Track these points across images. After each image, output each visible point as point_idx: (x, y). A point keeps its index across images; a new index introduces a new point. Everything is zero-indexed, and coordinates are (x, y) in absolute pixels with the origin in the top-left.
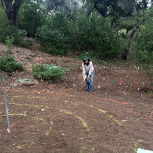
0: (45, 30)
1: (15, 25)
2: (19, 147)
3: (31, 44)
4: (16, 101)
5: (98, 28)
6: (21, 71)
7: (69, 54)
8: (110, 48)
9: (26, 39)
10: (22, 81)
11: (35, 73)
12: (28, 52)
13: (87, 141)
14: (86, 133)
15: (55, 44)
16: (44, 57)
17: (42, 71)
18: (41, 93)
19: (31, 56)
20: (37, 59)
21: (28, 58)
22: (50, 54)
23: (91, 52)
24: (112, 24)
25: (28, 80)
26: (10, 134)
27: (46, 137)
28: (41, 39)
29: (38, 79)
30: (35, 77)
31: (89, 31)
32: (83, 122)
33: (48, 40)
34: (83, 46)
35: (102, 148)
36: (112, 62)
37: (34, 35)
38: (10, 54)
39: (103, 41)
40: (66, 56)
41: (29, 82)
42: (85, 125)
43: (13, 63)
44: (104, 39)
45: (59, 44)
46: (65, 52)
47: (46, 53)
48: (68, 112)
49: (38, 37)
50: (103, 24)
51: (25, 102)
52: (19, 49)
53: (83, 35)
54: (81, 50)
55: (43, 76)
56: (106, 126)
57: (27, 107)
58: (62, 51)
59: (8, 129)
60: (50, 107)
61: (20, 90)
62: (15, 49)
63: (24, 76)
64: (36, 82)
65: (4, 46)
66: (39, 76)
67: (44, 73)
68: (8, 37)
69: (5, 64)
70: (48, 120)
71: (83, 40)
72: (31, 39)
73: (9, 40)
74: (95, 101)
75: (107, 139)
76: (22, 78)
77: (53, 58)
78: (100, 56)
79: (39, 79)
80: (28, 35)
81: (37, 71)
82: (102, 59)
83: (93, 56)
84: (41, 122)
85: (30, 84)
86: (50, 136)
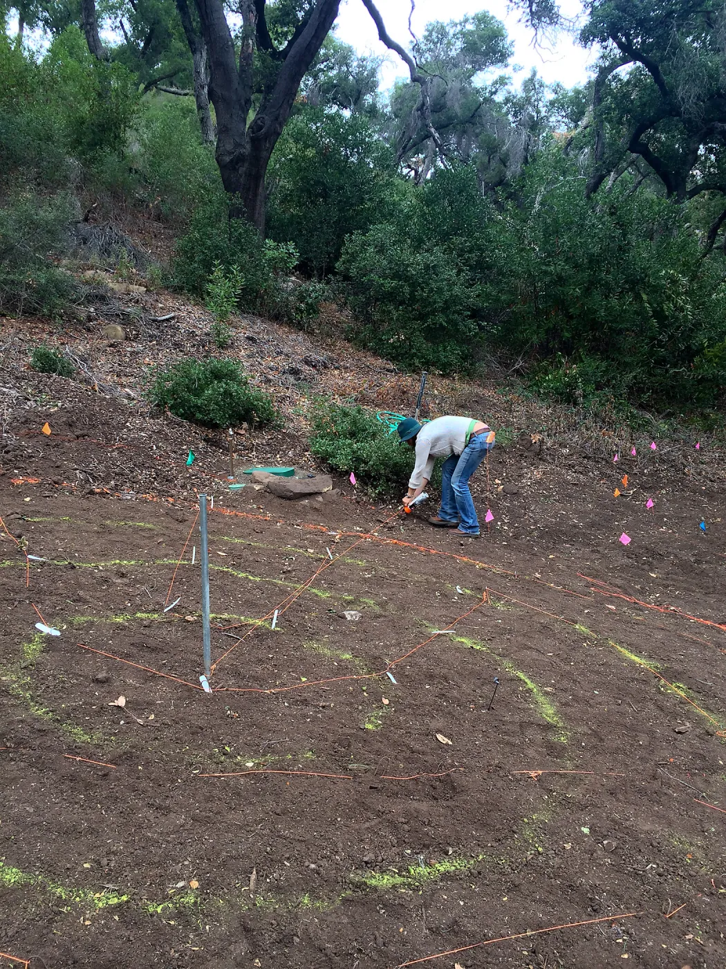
0: (381, 250)
1: (251, 218)
2: (250, 764)
3: (313, 309)
4: (237, 560)
5: (642, 252)
6: (260, 427)
7: (482, 368)
8: (689, 355)
9: (292, 282)
10: (264, 473)
11: (324, 445)
12: (297, 345)
13: (556, 786)
14: (554, 750)
15: (422, 317)
16: (365, 370)
17: (353, 435)
18: (344, 539)
19: (307, 362)
20: (335, 378)
21: (295, 372)
22: (393, 359)
23: (593, 364)
24: (712, 235)
25: (291, 473)
26: (213, 698)
27: (366, 738)
28: (362, 288)
29: (333, 470)
30: (324, 462)
31: (594, 261)
32: (541, 699)
33: (391, 296)
34: (554, 332)
35: (629, 831)
36: (699, 423)
37: (330, 270)
38: (222, 346)
39: (659, 314)
40: (469, 375)
41: (296, 484)
42: (548, 711)
43: (234, 387)
44: (668, 307)
45: (441, 319)
46: (464, 358)
47: (376, 354)
48: (467, 642)
49: (347, 278)
50: (667, 230)
51: (273, 571)
52: (260, 327)
53: (561, 280)
54: (546, 351)
55: (358, 460)
56: (651, 733)
57: (283, 592)
58: (451, 353)
59: (202, 678)
60: (382, 605)
61: (254, 513)
62: (243, 328)
63: (274, 452)
64: (324, 483)
65: (197, 312)
66: (342, 462)
67: (367, 448)
68: (218, 273)
69: (198, 392)
70: (376, 664)
71: (561, 304)
72: (315, 287)
73: (221, 287)
74: (599, 603)
75: (656, 797)
76: (266, 462)
77: (407, 380)
78: (635, 391)
79: (338, 474)
80: (305, 270)
81: (336, 436)
82: (642, 407)
83: (599, 387)
84: (343, 668)
85: (299, 489)
86: (383, 735)
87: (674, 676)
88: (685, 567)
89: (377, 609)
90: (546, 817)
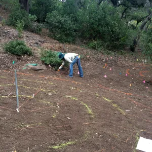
0: (55, 17)
1: (26, 9)
2: (28, 126)
3: (40, 30)
4: (25, 84)
5: (109, 18)
6: (29, 55)
7: (77, 42)
8: (118, 39)
9: (36, 24)
10: (30, 65)
11: (44, 59)
12: (37, 38)
13: (91, 126)
14: (91, 119)
15: (64, 31)
16: (52, 43)
17: (50, 57)
18: (48, 79)
19: (40, 41)
20: (46, 45)
21: (37, 43)
22: (58, 40)
23: (99, 41)
24: (123, 14)
25: (36, 65)
26: (20, 113)
27: (53, 119)
28: (51, 25)
29: (46, 64)
30: (44, 63)
31: (99, 20)
32: (89, 109)
33: (57, 27)
34: (91, 35)
35: (105, 133)
36: (120, 53)
37: (44, 21)
38: (20, 38)
39: (112, 31)
40: (74, 43)
41: (38, 67)
42: (90, 111)
43: (23, 47)
44: (114, 30)
45: (68, 32)
46: (73, 40)
47: (54, 39)
48: (74, 99)
49: (48, 23)
50: (114, 13)
51: (33, 86)
52: (29, 34)
53: (92, 24)
54: (90, 39)
55: (51, 62)
56: (110, 114)
57: (35, 90)
58: (71, 39)
59: (17, 109)
60: (56, 92)
61: (29, 74)
62: (25, 34)
63: (33, 60)
64: (44, 67)
65: (14, 30)
66: (47, 62)
67: (53, 59)
68: (19, 21)
69: (15, 48)
70: (55, 104)
71: (93, 29)
72: (41, 25)
73: (19, 24)
74: (100, 90)
75: (110, 126)
76: (31, 63)
77: (61, 45)
78: (108, 46)
79: (47, 65)
80: (38, 21)
81: (45, 57)
82: (109, 50)
83: (101, 46)
84: (48, 105)
85: (38, 68)
86: (57, 118)
87: (114, 103)
88: (117, 82)
89: (55, 93)
90: (89, 132)
